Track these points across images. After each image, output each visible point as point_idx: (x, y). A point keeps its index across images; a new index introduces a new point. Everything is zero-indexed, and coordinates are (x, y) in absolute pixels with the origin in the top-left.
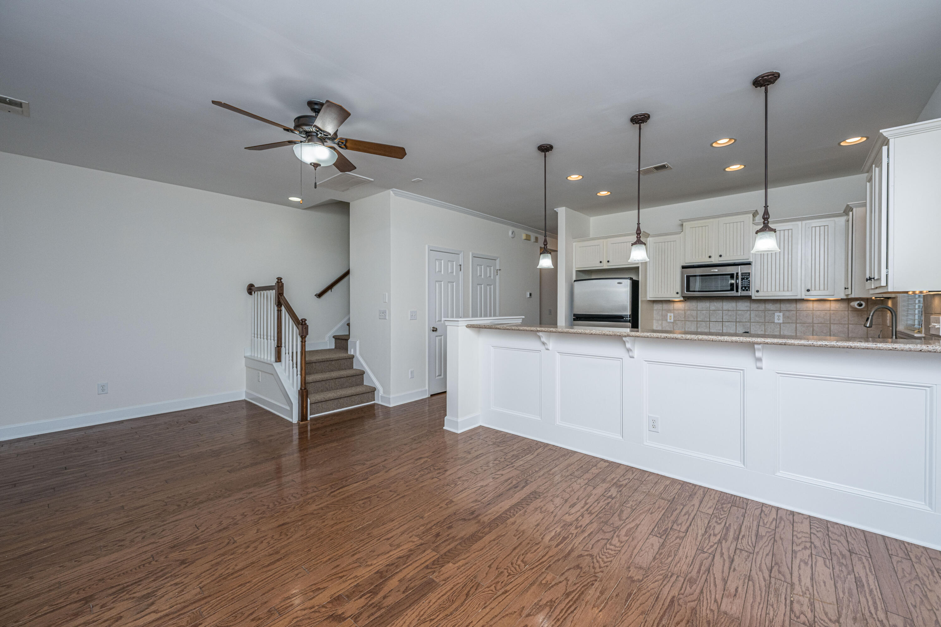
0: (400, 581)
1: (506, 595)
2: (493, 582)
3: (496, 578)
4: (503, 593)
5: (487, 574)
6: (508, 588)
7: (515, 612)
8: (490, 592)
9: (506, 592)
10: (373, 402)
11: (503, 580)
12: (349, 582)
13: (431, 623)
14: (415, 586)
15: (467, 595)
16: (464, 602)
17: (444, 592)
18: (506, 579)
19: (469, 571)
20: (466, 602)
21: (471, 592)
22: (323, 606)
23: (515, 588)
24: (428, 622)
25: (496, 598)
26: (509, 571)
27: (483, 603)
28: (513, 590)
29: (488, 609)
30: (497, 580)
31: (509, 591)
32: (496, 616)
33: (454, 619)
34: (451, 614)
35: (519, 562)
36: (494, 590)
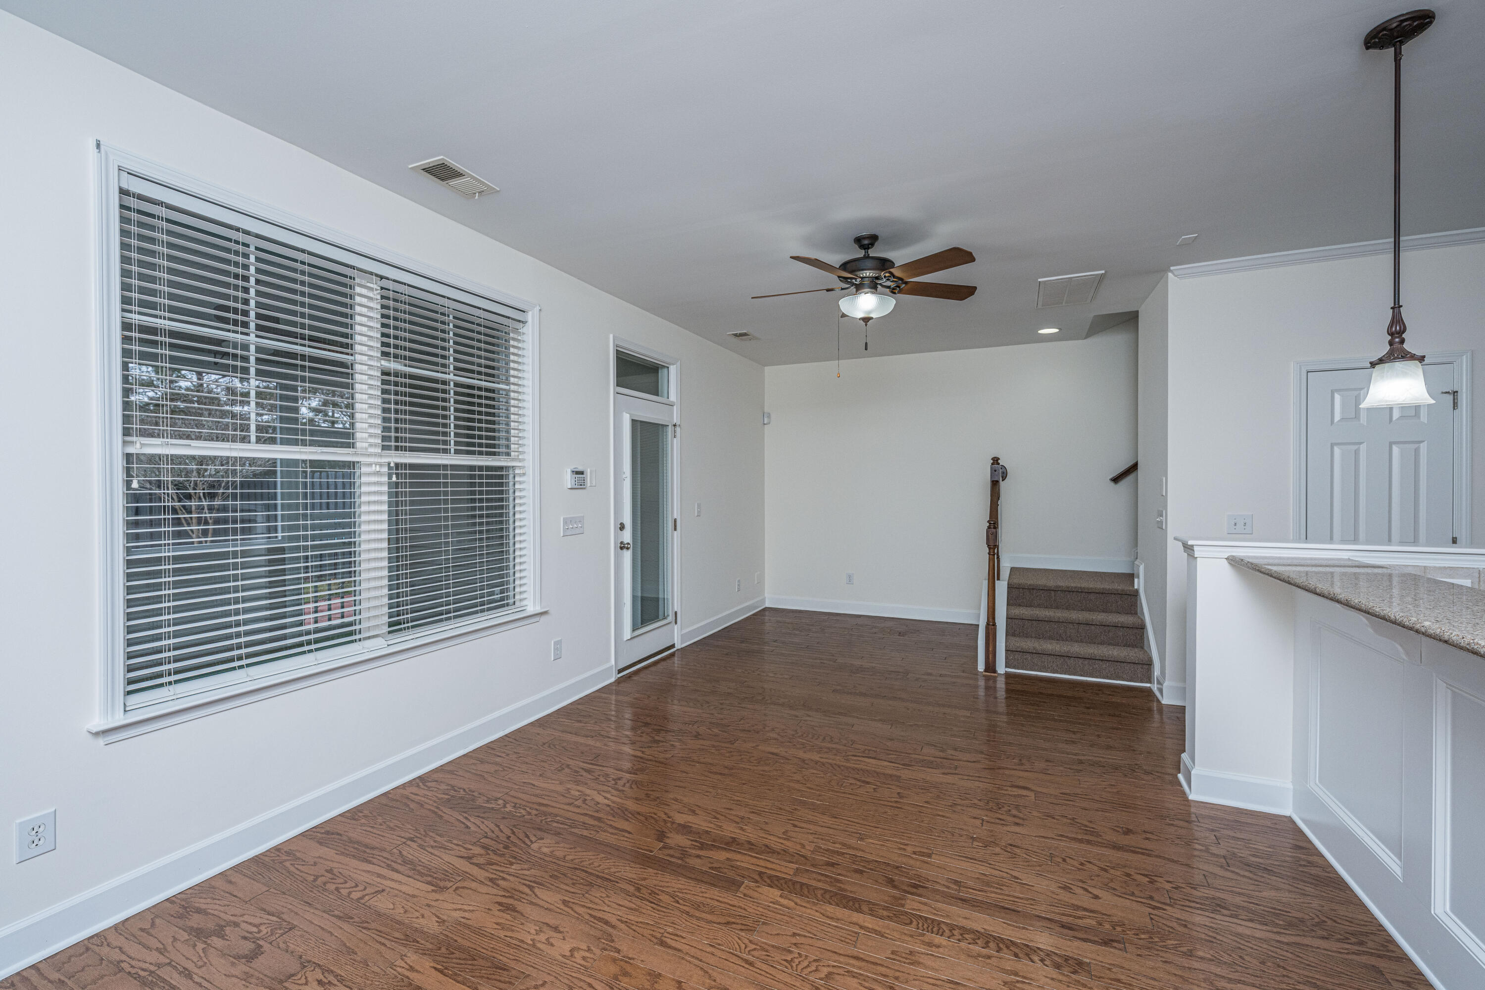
0: (728, 859)
1: (743, 964)
2: (763, 945)
3: (773, 946)
4: (746, 961)
5: (778, 934)
6: (759, 964)
7: (715, 981)
8: (743, 946)
9: (751, 964)
10: (1148, 685)
11: (773, 955)
12: (712, 826)
13: (674, 904)
14: (725, 873)
15: (728, 923)
16: (714, 923)
17: (726, 900)
18: (776, 959)
19: (774, 914)
20: (715, 925)
21: (734, 926)
22: (673, 823)
23: (763, 973)
24: (673, 900)
25: (736, 956)
26: (797, 961)
27: (719, 942)
28: (758, 971)
29: (710, 949)
30: (769, 948)
31: (753, 966)
32: (701, 961)
33: (684, 921)
34: (692, 916)
35: (825, 970)
36: (748, 949)
